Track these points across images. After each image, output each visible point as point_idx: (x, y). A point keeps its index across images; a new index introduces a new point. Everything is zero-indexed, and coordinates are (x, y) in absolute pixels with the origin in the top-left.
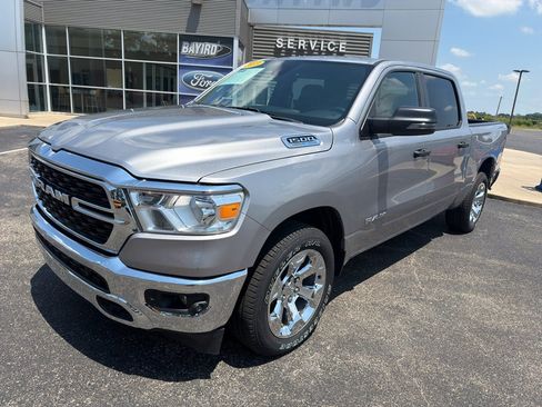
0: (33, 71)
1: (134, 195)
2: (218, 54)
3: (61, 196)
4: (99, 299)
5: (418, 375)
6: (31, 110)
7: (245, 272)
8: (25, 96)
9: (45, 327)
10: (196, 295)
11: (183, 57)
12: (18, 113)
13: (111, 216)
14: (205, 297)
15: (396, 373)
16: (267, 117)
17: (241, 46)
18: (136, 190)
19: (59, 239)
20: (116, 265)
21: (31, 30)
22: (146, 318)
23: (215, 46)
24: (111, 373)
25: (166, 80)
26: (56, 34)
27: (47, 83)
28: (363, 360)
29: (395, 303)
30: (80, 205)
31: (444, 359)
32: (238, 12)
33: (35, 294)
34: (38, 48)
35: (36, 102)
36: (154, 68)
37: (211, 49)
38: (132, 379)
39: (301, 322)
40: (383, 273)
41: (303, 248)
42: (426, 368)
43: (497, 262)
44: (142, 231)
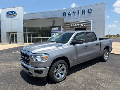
0: (25, 36)
1: (32, 56)
2: (58, 29)
3: (23, 57)
4: (28, 72)
5: (82, 86)
6: (24, 43)
7: (49, 67)
8: (23, 40)
9: (21, 78)
10: (41, 71)
11: (52, 31)
12: (22, 44)
13: (29, 59)
14: (43, 71)
15: (78, 86)
16: (56, 43)
17: (63, 27)
18: (33, 55)
19: (24, 64)
20: (30, 67)
21: (25, 28)
22: (35, 75)
23: (58, 28)
24: (30, 85)
25: (49, 35)
26: (29, 29)
27: (27, 38)
28: (72, 84)
29: (83, 75)
30: (26, 58)
31: (88, 84)
32: (62, 21)
33: (21, 74)
34: (26, 31)
35: (25, 41)
36: (47, 33)
37: (57, 28)
38: (33, 85)
39: (62, 77)
40: (83, 70)
41: (60, 64)
42: (83, 85)
43: (109, 67)
44: (34, 61)
